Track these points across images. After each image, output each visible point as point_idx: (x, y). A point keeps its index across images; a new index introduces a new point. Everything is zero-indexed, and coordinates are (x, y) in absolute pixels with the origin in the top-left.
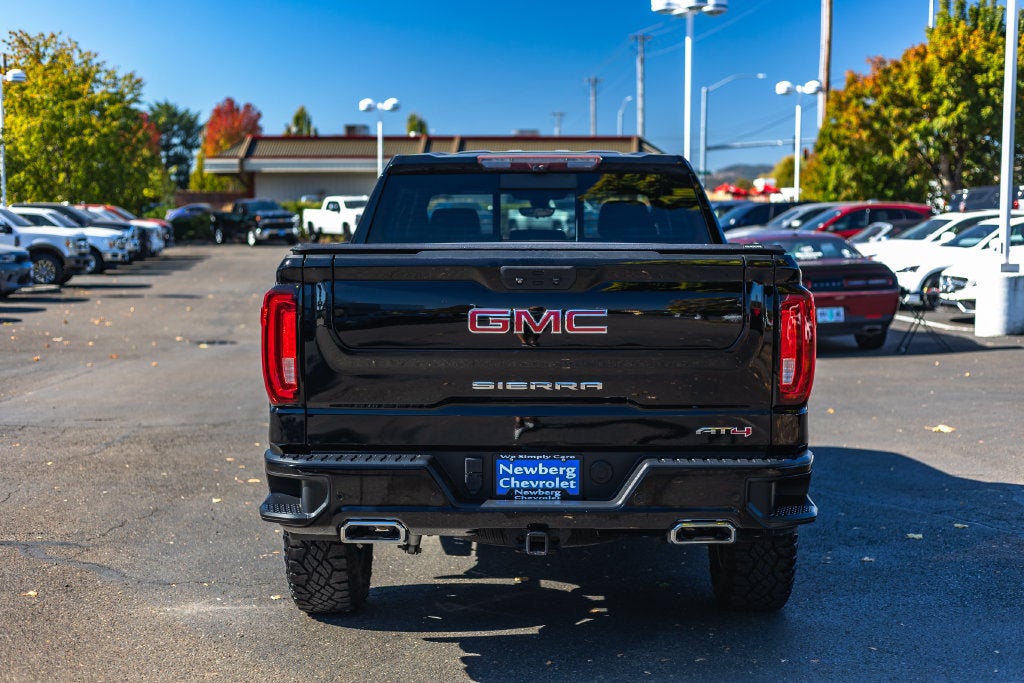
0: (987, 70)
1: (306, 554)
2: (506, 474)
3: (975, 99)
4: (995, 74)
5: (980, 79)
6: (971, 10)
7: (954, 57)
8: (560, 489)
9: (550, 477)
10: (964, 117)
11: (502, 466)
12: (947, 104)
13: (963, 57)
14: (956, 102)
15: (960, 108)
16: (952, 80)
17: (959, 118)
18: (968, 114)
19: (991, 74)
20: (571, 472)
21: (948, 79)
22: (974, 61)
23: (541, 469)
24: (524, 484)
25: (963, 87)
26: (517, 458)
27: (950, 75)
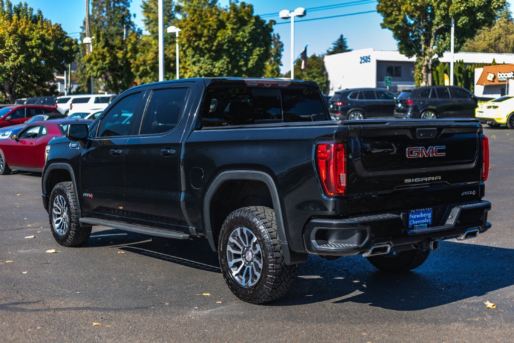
0: (31, 40)
1: (282, 272)
2: (412, 219)
3: (27, 54)
4: (35, 42)
5: (28, 44)
6: (15, 8)
7: (14, 32)
8: (426, 223)
9: (423, 218)
10: (23, 62)
11: (411, 215)
12: (13, 55)
13: (19, 32)
14: (18, 54)
15: (20, 59)
16: (16, 44)
17: (20, 62)
18: (25, 61)
19: (33, 41)
20: (430, 215)
21: (14, 43)
22: (24, 35)
23: (422, 215)
24: (416, 222)
25: (21, 47)
26: (416, 211)
27: (14, 41)
